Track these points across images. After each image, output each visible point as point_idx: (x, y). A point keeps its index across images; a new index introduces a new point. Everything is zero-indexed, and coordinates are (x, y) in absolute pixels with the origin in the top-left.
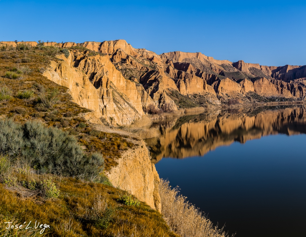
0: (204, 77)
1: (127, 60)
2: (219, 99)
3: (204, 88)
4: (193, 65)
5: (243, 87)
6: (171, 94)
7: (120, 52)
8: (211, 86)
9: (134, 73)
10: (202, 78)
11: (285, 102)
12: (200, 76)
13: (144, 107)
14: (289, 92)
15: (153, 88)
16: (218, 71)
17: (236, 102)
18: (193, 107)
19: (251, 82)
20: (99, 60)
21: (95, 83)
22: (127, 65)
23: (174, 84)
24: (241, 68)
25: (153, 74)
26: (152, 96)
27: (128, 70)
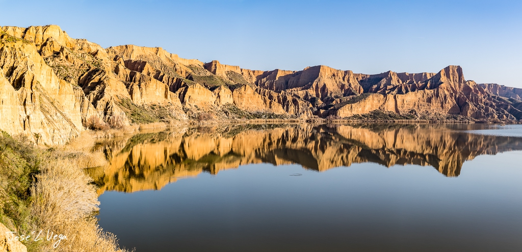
0: (165, 81)
1: (61, 53)
2: (186, 113)
3: (166, 97)
4: (151, 64)
5: (219, 96)
6: (121, 104)
7: (52, 41)
8: (175, 94)
9: (70, 72)
10: (164, 82)
11: (275, 120)
12: (161, 80)
13: (84, 120)
14: (281, 106)
15: (96, 94)
16: (184, 74)
17: (209, 118)
18: (151, 122)
19: (229, 90)
20: (21, 49)
21: (14, 81)
22: (61, 60)
23: (126, 90)
24: (215, 70)
25: (97, 74)
26: (95, 104)
27: (62, 68)
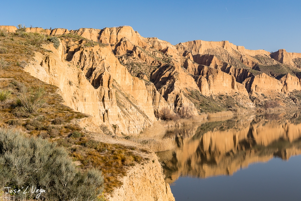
0: (232, 73)
1: (134, 52)
2: (253, 101)
3: (233, 87)
4: (219, 57)
5: (286, 84)
6: (190, 96)
7: (125, 41)
8: (242, 85)
9: (143, 68)
10: (230, 74)
12: (228, 71)
13: (156, 111)
15: (167, 88)
16: (250, 64)
17: (275, 105)
18: (219, 111)
19: (296, 78)
20: (98, 53)
21: (93, 81)
22: (135, 58)
23: (194, 83)
24: (282, 59)
25: (167, 70)
26: (166, 97)
27: (135, 65)
